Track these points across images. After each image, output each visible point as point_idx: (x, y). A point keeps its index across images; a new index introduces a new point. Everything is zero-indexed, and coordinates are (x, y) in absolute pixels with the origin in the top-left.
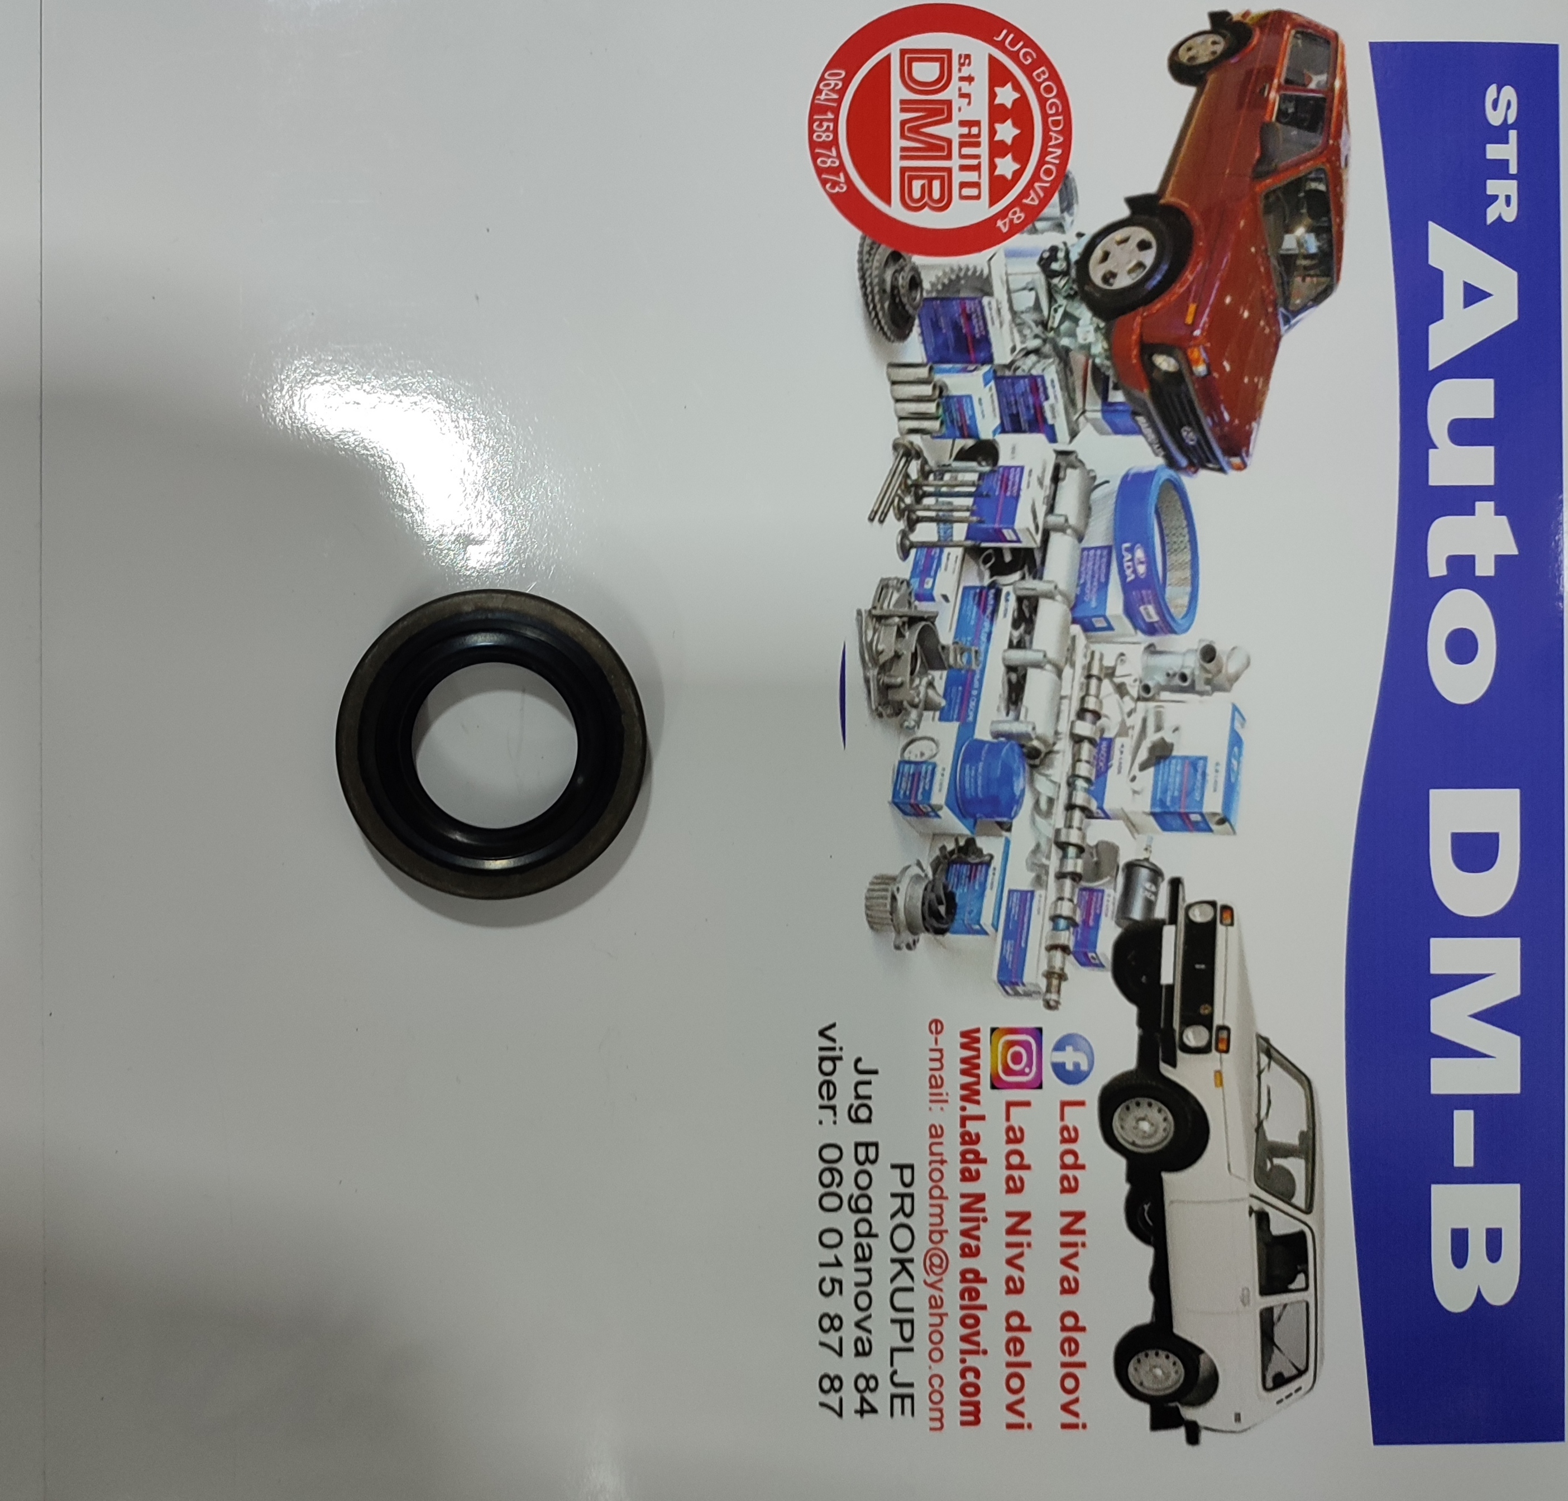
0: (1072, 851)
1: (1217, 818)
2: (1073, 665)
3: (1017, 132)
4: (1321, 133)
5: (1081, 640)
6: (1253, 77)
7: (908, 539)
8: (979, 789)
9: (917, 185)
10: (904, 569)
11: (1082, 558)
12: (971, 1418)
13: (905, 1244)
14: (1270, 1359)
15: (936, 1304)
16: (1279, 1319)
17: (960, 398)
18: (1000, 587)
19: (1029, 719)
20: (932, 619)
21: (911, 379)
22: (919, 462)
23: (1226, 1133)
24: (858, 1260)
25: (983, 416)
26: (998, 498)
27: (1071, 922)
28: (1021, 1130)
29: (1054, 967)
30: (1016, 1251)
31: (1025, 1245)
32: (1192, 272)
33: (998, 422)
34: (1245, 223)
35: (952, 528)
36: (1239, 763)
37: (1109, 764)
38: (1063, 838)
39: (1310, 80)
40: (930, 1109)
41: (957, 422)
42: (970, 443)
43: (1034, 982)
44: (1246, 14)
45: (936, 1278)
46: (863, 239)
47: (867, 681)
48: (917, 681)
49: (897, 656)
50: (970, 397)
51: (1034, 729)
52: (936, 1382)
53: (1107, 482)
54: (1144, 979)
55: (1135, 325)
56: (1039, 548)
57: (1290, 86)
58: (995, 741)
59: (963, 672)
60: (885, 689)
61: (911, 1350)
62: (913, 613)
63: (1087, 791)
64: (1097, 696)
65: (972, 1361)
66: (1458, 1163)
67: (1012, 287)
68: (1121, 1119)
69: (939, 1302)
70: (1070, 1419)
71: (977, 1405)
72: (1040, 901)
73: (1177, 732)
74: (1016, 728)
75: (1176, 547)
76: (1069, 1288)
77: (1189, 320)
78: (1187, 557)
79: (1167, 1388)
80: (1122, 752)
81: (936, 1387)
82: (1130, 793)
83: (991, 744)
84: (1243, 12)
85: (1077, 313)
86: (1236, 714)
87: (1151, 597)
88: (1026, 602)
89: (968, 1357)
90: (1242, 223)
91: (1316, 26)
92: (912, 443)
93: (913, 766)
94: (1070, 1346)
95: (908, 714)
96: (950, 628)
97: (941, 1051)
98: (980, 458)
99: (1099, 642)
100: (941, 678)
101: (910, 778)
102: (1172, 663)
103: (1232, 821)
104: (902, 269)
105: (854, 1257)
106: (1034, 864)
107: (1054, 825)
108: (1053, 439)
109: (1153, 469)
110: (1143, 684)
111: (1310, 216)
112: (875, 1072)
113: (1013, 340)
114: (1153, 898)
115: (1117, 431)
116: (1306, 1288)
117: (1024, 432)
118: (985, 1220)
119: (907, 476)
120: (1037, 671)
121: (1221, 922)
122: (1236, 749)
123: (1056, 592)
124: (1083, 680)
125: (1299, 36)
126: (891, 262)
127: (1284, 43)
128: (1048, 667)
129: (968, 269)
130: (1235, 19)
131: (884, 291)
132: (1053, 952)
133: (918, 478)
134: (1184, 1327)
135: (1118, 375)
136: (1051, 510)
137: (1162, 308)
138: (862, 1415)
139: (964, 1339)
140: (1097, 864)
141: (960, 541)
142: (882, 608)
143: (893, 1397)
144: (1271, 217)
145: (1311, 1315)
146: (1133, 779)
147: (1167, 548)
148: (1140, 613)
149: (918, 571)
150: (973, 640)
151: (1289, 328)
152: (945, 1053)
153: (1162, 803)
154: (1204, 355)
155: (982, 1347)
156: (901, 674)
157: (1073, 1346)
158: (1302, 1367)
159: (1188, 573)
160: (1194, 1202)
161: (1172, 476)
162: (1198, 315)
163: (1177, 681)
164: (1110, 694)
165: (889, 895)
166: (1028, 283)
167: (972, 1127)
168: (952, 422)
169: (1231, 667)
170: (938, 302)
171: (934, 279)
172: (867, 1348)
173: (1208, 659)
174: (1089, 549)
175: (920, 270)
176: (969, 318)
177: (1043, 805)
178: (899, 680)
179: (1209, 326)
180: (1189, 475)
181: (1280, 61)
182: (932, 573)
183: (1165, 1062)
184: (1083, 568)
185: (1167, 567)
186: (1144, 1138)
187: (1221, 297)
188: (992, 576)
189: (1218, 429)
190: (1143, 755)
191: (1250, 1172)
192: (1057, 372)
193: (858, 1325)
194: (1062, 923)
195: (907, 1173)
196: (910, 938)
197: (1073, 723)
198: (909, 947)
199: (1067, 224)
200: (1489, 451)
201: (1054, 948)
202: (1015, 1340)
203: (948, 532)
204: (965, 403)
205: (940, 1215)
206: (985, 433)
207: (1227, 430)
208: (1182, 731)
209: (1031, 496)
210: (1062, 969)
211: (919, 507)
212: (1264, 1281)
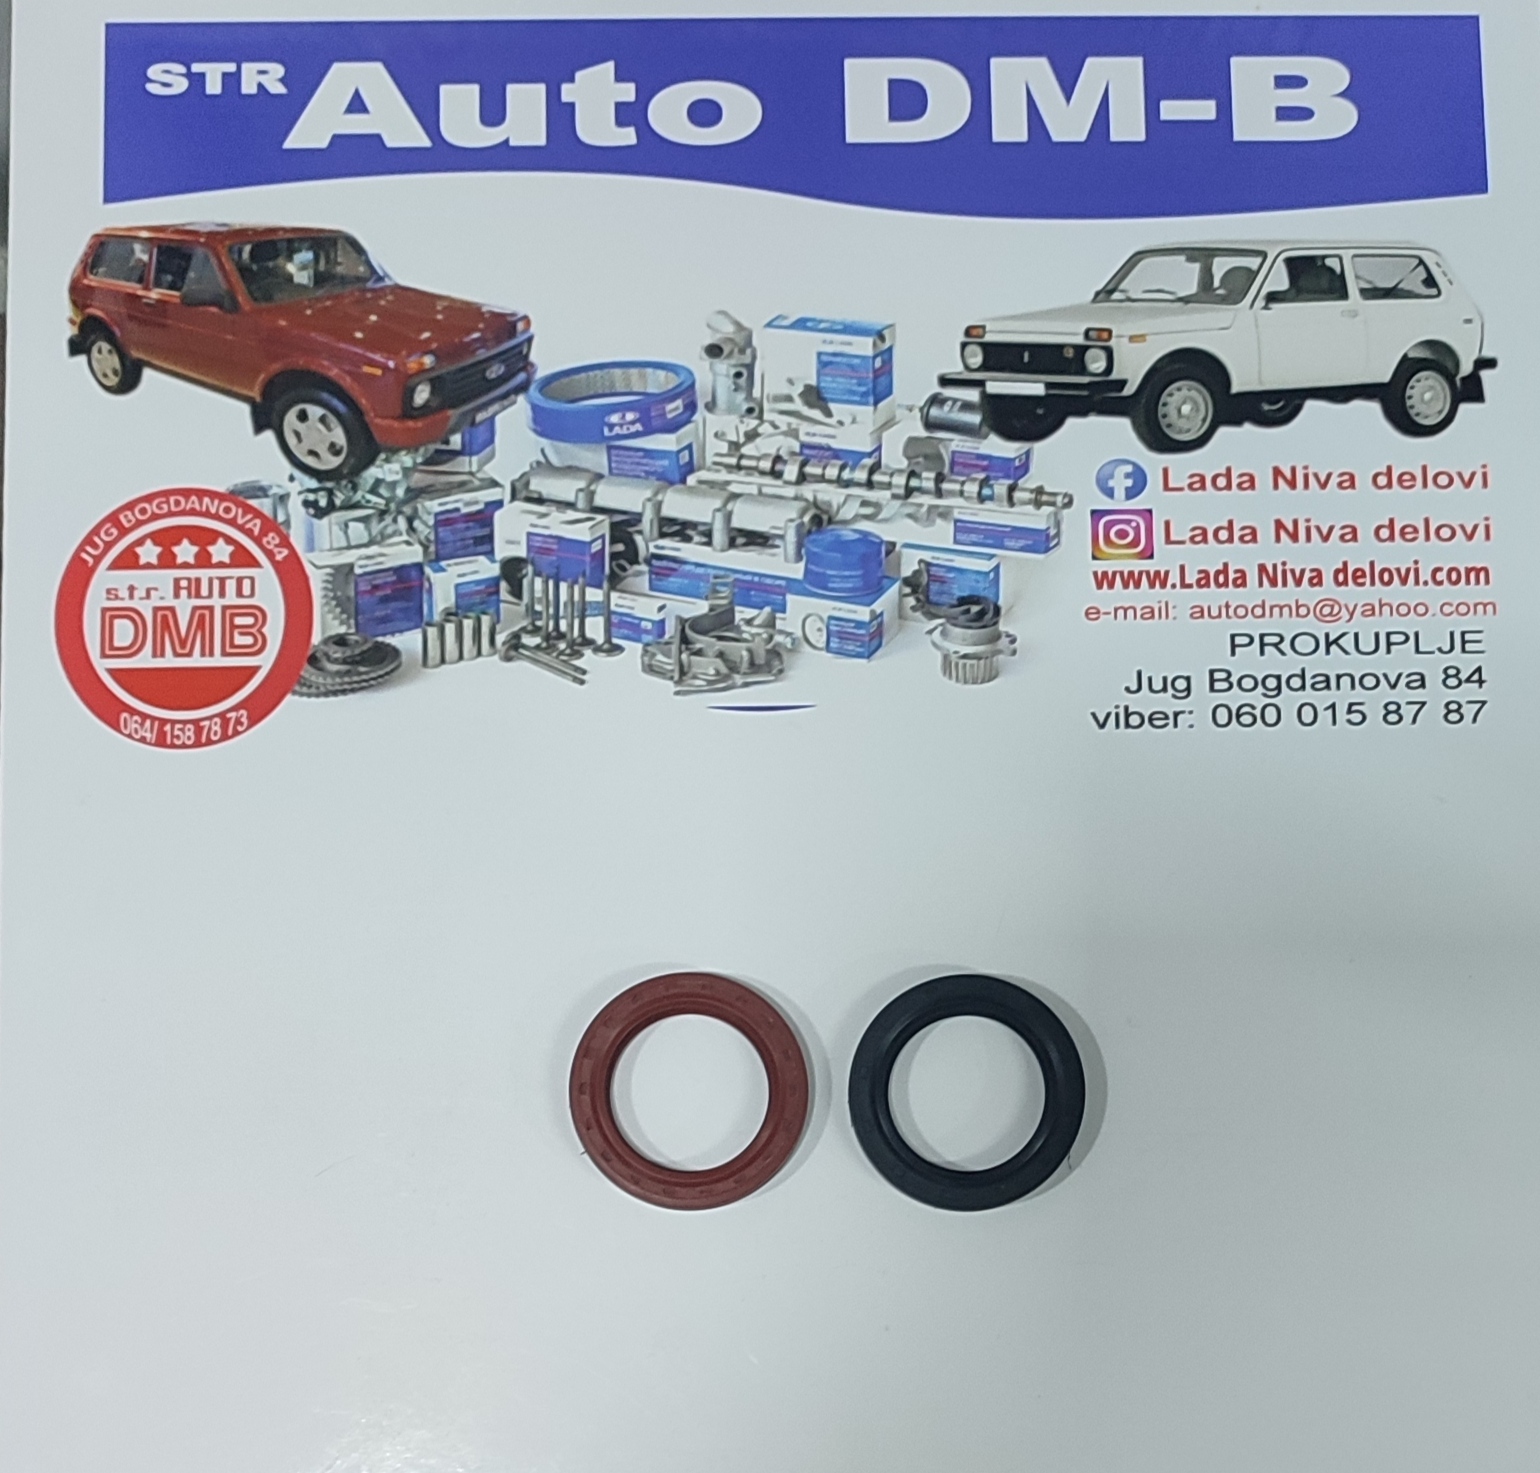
0: (914, 483)
1: (879, 342)
2: (728, 483)
3: (185, 542)
4: (193, 249)
5: (703, 475)
6: (136, 313)
7: (603, 644)
8: (853, 573)
9: (239, 640)
10: (633, 650)
11: (618, 475)
12: (1482, 575)
13: (1311, 641)
14: (1410, 291)
15: (1370, 611)
16: (1369, 282)
17: (458, 596)
18: (649, 555)
19: (782, 525)
20: (682, 621)
21: (438, 643)
22: (523, 635)
23: (1190, 331)
24: (1328, 687)
25: (476, 572)
26: (559, 558)
27: (984, 483)
28: (1194, 529)
29: (1032, 499)
30: (1314, 532)
31: (1306, 524)
32: (329, 369)
33: (482, 558)
34: (284, 320)
35: (590, 603)
36: (821, 321)
37: (826, 446)
38: (901, 491)
39: (140, 260)
40: (1175, 618)
41: (483, 598)
42: (503, 585)
43: (1045, 519)
44: (72, 322)
45: (1344, 610)
46: (295, 693)
47: (746, 685)
48: (745, 636)
49: (721, 655)
50: (457, 586)
51: (792, 520)
52: (1447, 609)
53: (543, 451)
54: (1040, 411)
55: (383, 424)
56: (610, 518)
57: (145, 278)
58: (805, 558)
59: (736, 590)
60: (754, 667)
61: (1417, 635)
62: (677, 641)
63: (853, 469)
64: (758, 459)
65: (1426, 575)
66: (1211, 115)
67: (344, 544)
68: (1180, 432)
69: (1369, 607)
71: (1468, 571)
72: (965, 513)
73: (795, 382)
74: (791, 537)
75: (607, 384)
76: (1349, 481)
77: (379, 372)
78: (618, 372)
79: (1443, 389)
80: (814, 435)
81: (1453, 609)
82: (854, 426)
83: (808, 562)
84: (70, 325)
85: (371, 482)
86: (775, 323)
87: (660, 406)
88: (665, 529)
89: (1421, 581)
90: (283, 323)
91: (86, 255)
92: (504, 643)
93: (832, 639)
94: (1406, 480)
95: (778, 644)
96: (693, 603)
97: (1116, 610)
98: (519, 575)
99: (704, 458)
100: (742, 612)
101: (844, 641)
102: (724, 386)
103: (880, 328)
104: (326, 655)
105: (1325, 692)
106: (928, 519)
107: (889, 501)
108: (499, 504)
109: (529, 407)
110: (745, 414)
111: (276, 257)
112: (1139, 674)
113: (399, 543)
114: (959, 404)
115: (491, 441)
116: (1340, 257)
117: (492, 531)
118: (1284, 564)
119: (538, 647)
120: (734, 517)
121: (982, 336)
122: (809, 324)
123: (654, 499)
124: (743, 472)
125: (95, 271)
126: (318, 665)
127: (103, 286)
128: (729, 507)
129: (325, 589)
130: (76, 332)
131: (348, 673)
132: (1015, 500)
133: (538, 636)
134: (1384, 371)
135: (434, 442)
136: (571, 505)
137: (367, 399)
138: (1483, 682)
139: (1404, 581)
140: (926, 457)
141: (604, 594)
142: (672, 671)
143: (1464, 650)
144: (278, 296)
145: (1366, 254)
146: (841, 423)
147: (607, 391)
148: (674, 418)
149: (634, 636)
150: (702, 581)
151: (387, 275)
152: (1118, 605)
153: (864, 395)
154: (413, 358)
155: (1413, 566)
156: (739, 651)
157: (1406, 477)
158: (1416, 261)
159: (634, 371)
160: (1260, 364)
161: (537, 387)
162: (372, 363)
163: (742, 381)
164: (757, 448)
165: (961, 662)
166: (341, 529)
167: (1191, 578)
168: (482, 603)
169: (729, 329)
170: (360, 617)
171: (337, 622)
172: (1417, 676)
173: (717, 351)
174: (611, 468)
175: (326, 636)
176: (376, 587)
177: (868, 511)
178: (745, 653)
179: (387, 352)
180: (535, 372)
181: (118, 288)
182: (636, 621)
183: (1121, 390)
184: (631, 474)
185: (628, 390)
186: (1198, 410)
187: (356, 342)
188: (637, 563)
189: (489, 344)
190: (816, 414)
191: (1229, 310)
192: (432, 499)
193: (1393, 687)
194: (986, 492)
195: (1238, 640)
196: (1004, 641)
197: (787, 483)
198: (1013, 641)
199: (281, 492)
200: (513, 90)
201: (1011, 501)
202: (1403, 533)
203: (594, 606)
204: (463, 590)
205: (1281, 608)
206: (494, 570)
207: (489, 335)
208: (792, 375)
209: (557, 524)
210: (1032, 491)
211: (569, 636)
212: (1332, 296)
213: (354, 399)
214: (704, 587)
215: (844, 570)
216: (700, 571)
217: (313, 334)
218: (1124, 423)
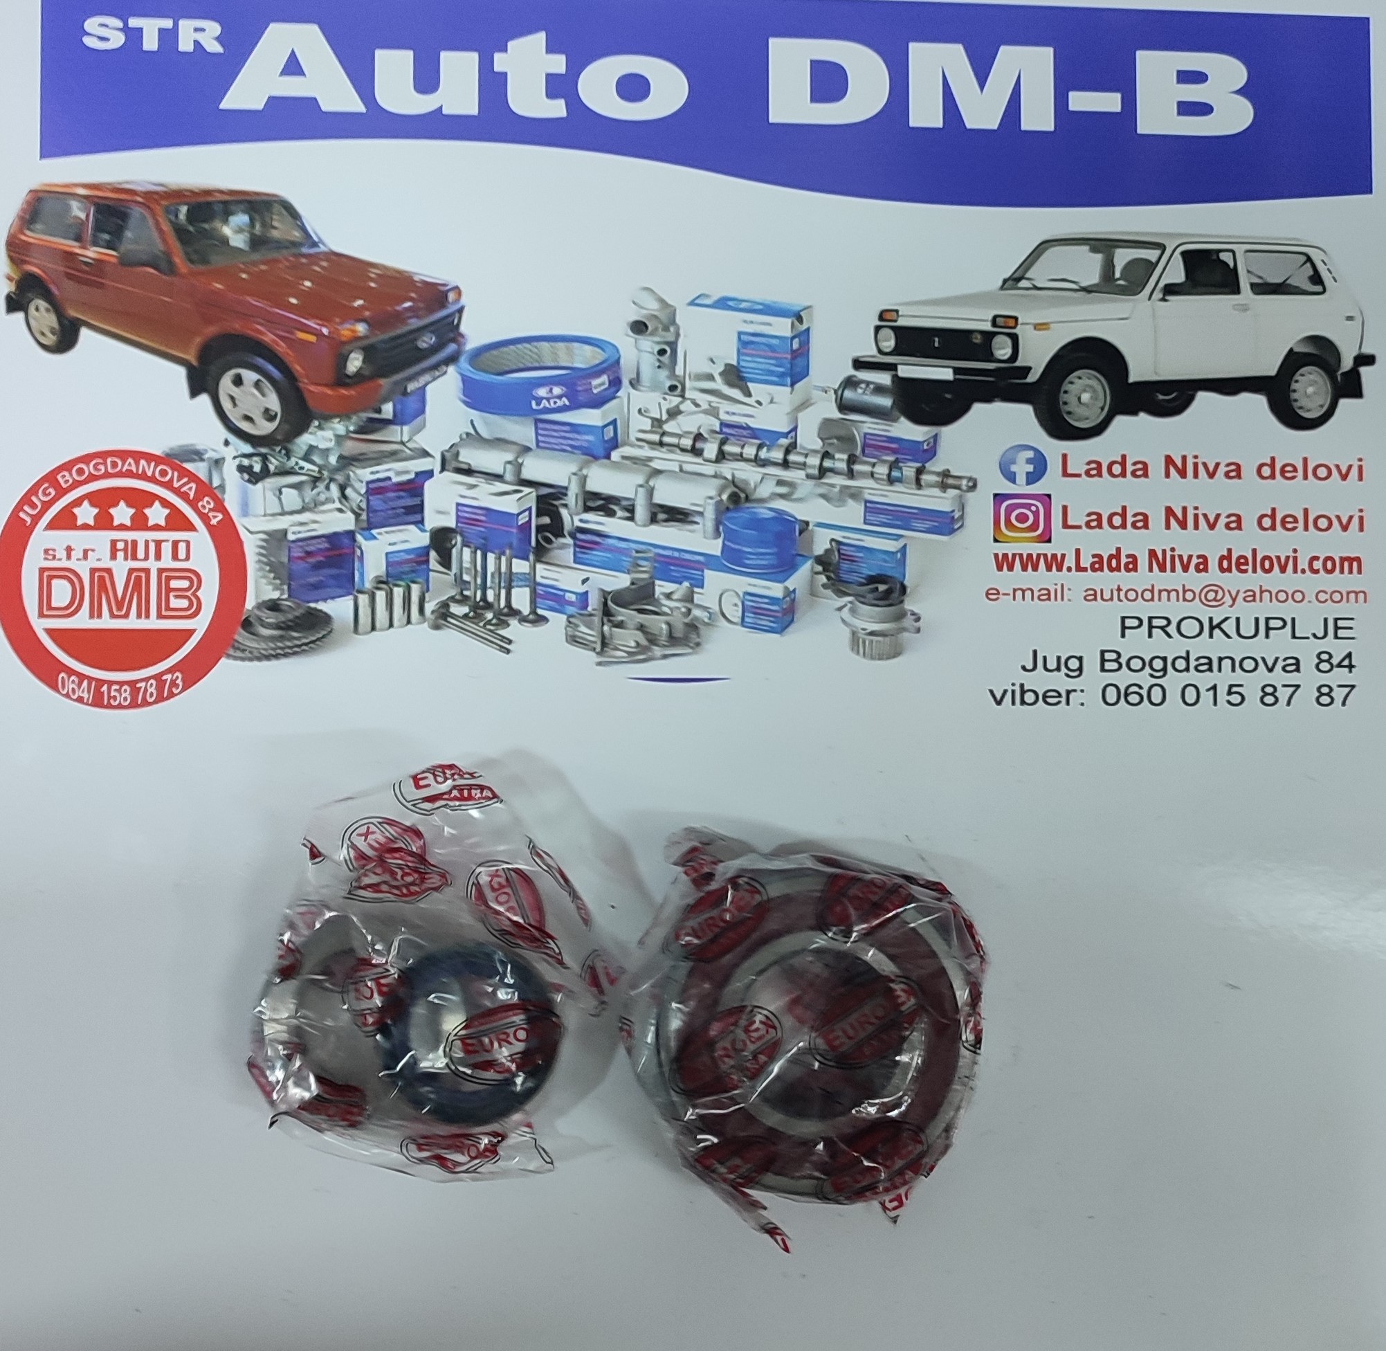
0: (827, 464)
1: (796, 323)
2: (650, 459)
3: (122, 504)
4: (131, 209)
5: (626, 451)
6: (73, 272)
7: (529, 615)
8: (769, 551)
9: (175, 603)
10: (557, 621)
11: (547, 448)
12: (1355, 564)
13: (1197, 624)
14: (1296, 287)
15: (1252, 597)
16: (1260, 277)
17: (389, 564)
18: (574, 529)
19: (701, 502)
20: (605, 594)
21: (369, 611)
22: (452, 604)
23: (1092, 321)
24: (1210, 670)
25: (406, 541)
26: (487, 528)
27: (894, 466)
28: (1089, 515)
29: (938, 482)
30: (1202, 520)
31: (1196, 512)
32: (265, 335)
33: (412, 527)
34: (221, 284)
35: (516, 573)
36: (741, 301)
37: (745, 425)
38: (816, 472)
39: (77, 218)
40: (1069, 600)
41: (412, 567)
42: (433, 554)
43: (950, 501)
44: (10, 279)
46: (229, 656)
47: (665, 657)
48: (665, 609)
49: (641, 628)
50: (387, 554)
51: (711, 498)
52: (1322, 597)
53: (472, 422)
54: (948, 396)
55: (316, 391)
56: (537, 490)
57: (82, 236)
58: (722, 535)
59: (656, 565)
60: (673, 640)
61: (1293, 620)
62: (599, 613)
63: (768, 450)
64: (679, 436)
65: (1303, 564)
66: (1117, 108)
67: (278, 510)
68: (1080, 419)
69: (1251, 593)
70: (1354, 471)
71: (1343, 560)
72: (874, 495)
73: (715, 360)
74: (710, 514)
75: (536, 357)
76: (1235, 471)
77: (312, 338)
78: (545, 345)
79: (1326, 384)
80: (734, 414)
81: (1328, 596)
82: (772, 406)
83: (724, 539)
84: (8, 282)
85: (305, 448)
86: (696, 302)
87: (584, 382)
88: (590, 504)
89: (1299, 568)
90: (218, 286)
91: (23, 210)
92: (433, 612)
93: (746, 614)
95: (696, 618)
96: (614, 576)
97: (1015, 590)
98: (449, 545)
99: (628, 434)
100: (659, 586)
101: (759, 617)
102: (648, 363)
103: (799, 308)
104: (260, 619)
105: (1208, 673)
106: (839, 499)
107: (803, 479)
108: (429, 474)
109: (459, 378)
110: (668, 392)
111: (212, 220)
112: (1035, 652)
113: (330, 511)
114: (872, 386)
115: (422, 411)
116: (1233, 252)
117: (422, 502)
119: (466, 616)
120: (656, 493)
121: (896, 321)
122: (731, 303)
123: (579, 473)
124: (664, 449)
125: (32, 228)
127: (41, 243)
128: (651, 483)
129: (260, 554)
130: (13, 289)
131: (280, 638)
132: (923, 483)
133: (466, 605)
134: (1270, 367)
135: (364, 410)
136: (499, 477)
137: (303, 368)
138: (1353, 666)
139: (1283, 569)
140: (839, 438)
141: (530, 566)
142: (595, 642)
143: (1336, 637)
144: (213, 258)
145: (1257, 249)
146: (759, 403)
147: (537, 365)
148: (600, 392)
150: (626, 555)
151: (322, 242)
152: (1016, 587)
153: (782, 375)
154: (348, 326)
155: (1292, 554)
156: (659, 625)
157: (1289, 468)
158: (1304, 258)
159: (561, 345)
160: (1156, 353)
161: (467, 358)
162: (308, 330)
163: (665, 359)
164: (678, 424)
165: (868, 639)
166: (274, 495)
167: (1086, 562)
168: (413, 571)
169: (653, 306)
170: (292, 583)
171: (270, 587)
172: (1293, 661)
173: (644, 328)
174: (538, 441)
175: (260, 601)
176: (309, 554)
177: (783, 490)
178: (664, 626)
179: (321, 319)
180: (465, 343)
181: (55, 246)
182: (561, 593)
183: (1025, 378)
184: (557, 447)
185: (555, 364)
186: (1097, 399)
187: (290, 308)
188: (563, 536)
189: (419, 313)
190: (736, 393)
192: (364, 468)
193: (1270, 670)
194: (895, 474)
195: (1128, 623)
196: (910, 618)
197: (707, 461)
198: (918, 619)
199: (216, 456)
200: (445, 56)
201: (918, 481)
202: (1283, 522)
203: (519, 576)
204: (393, 558)
205: (1169, 592)
206: (423, 539)
207: (421, 305)
208: (712, 355)
209: (485, 496)
210: (938, 474)
211: (496, 605)
212: (1227, 290)
213: (290, 366)
214: (626, 561)
215: (759, 547)
216: (623, 545)
217: (249, 299)
218: (1027, 410)
